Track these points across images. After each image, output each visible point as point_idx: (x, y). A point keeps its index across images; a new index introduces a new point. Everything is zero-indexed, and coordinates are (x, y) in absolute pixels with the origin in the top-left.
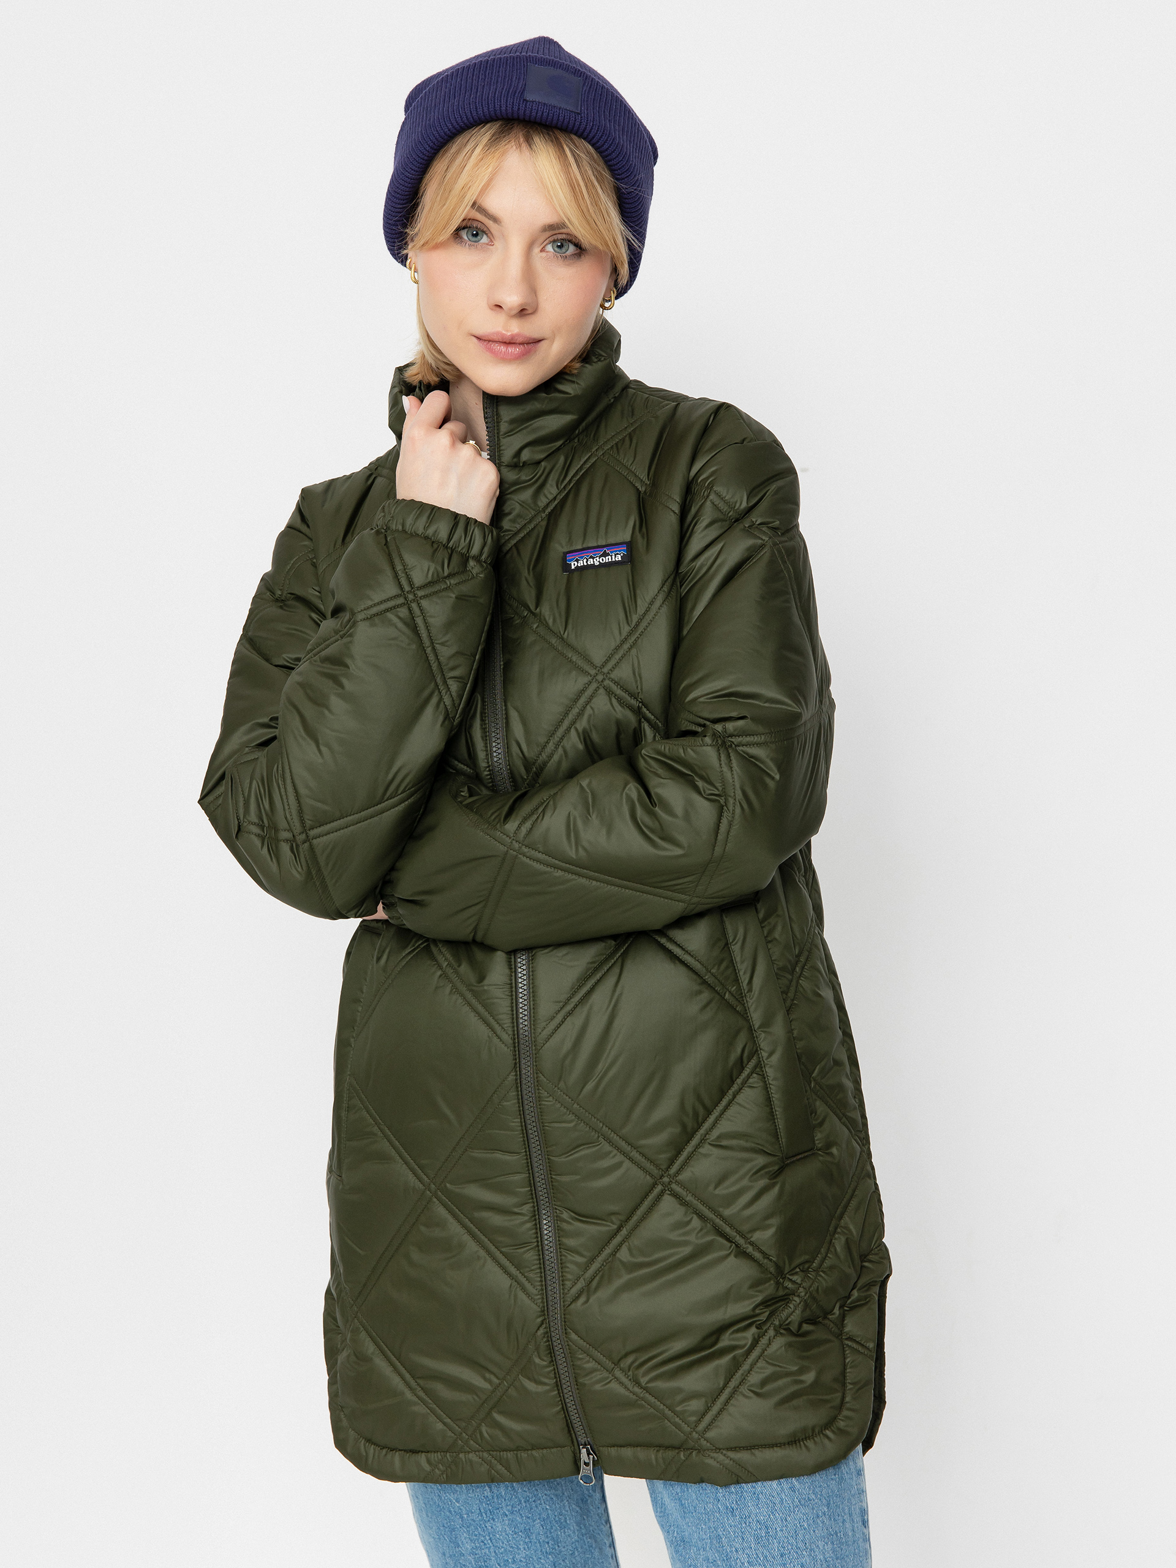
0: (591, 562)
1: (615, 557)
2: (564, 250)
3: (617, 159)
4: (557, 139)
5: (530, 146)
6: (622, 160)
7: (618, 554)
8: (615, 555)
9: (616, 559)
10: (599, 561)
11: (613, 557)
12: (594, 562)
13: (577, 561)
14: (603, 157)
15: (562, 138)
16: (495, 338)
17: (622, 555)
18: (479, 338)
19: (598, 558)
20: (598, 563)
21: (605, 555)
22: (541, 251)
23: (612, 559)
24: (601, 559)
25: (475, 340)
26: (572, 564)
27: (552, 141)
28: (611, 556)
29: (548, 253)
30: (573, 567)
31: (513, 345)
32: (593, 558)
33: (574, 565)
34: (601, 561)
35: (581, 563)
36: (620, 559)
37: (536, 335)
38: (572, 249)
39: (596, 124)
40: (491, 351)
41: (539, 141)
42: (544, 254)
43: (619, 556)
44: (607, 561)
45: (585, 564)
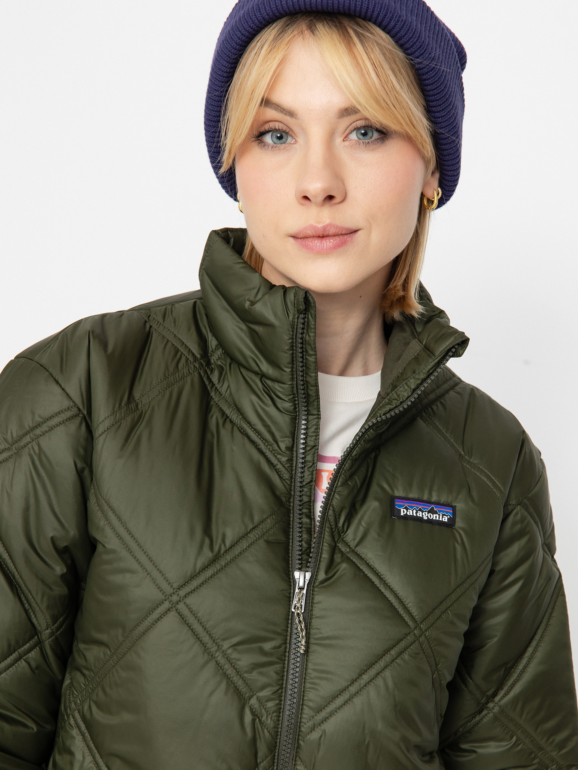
0: (420, 514)
1: (442, 517)
2: (368, 137)
3: (407, 36)
4: (340, 23)
5: (313, 33)
6: (412, 37)
7: (445, 515)
8: (443, 515)
9: (443, 519)
10: (427, 517)
11: (441, 517)
12: (422, 515)
13: (407, 509)
14: (392, 37)
15: (346, 22)
16: (310, 232)
17: (449, 517)
18: (294, 237)
19: (426, 513)
20: (426, 518)
21: (432, 511)
22: (344, 140)
23: (439, 518)
24: (429, 514)
25: (291, 240)
26: (402, 510)
27: (336, 26)
28: (439, 515)
29: (351, 142)
30: (402, 514)
31: (328, 238)
32: (423, 512)
33: (404, 512)
34: (429, 517)
35: (410, 513)
36: (446, 520)
37: (351, 224)
38: (376, 135)
39: (379, 3)
40: (307, 247)
41: (322, 29)
42: (347, 143)
43: (446, 517)
44: (434, 518)
45: (415, 515)
